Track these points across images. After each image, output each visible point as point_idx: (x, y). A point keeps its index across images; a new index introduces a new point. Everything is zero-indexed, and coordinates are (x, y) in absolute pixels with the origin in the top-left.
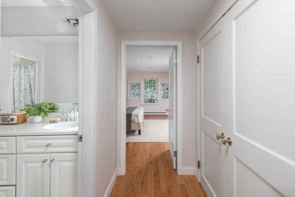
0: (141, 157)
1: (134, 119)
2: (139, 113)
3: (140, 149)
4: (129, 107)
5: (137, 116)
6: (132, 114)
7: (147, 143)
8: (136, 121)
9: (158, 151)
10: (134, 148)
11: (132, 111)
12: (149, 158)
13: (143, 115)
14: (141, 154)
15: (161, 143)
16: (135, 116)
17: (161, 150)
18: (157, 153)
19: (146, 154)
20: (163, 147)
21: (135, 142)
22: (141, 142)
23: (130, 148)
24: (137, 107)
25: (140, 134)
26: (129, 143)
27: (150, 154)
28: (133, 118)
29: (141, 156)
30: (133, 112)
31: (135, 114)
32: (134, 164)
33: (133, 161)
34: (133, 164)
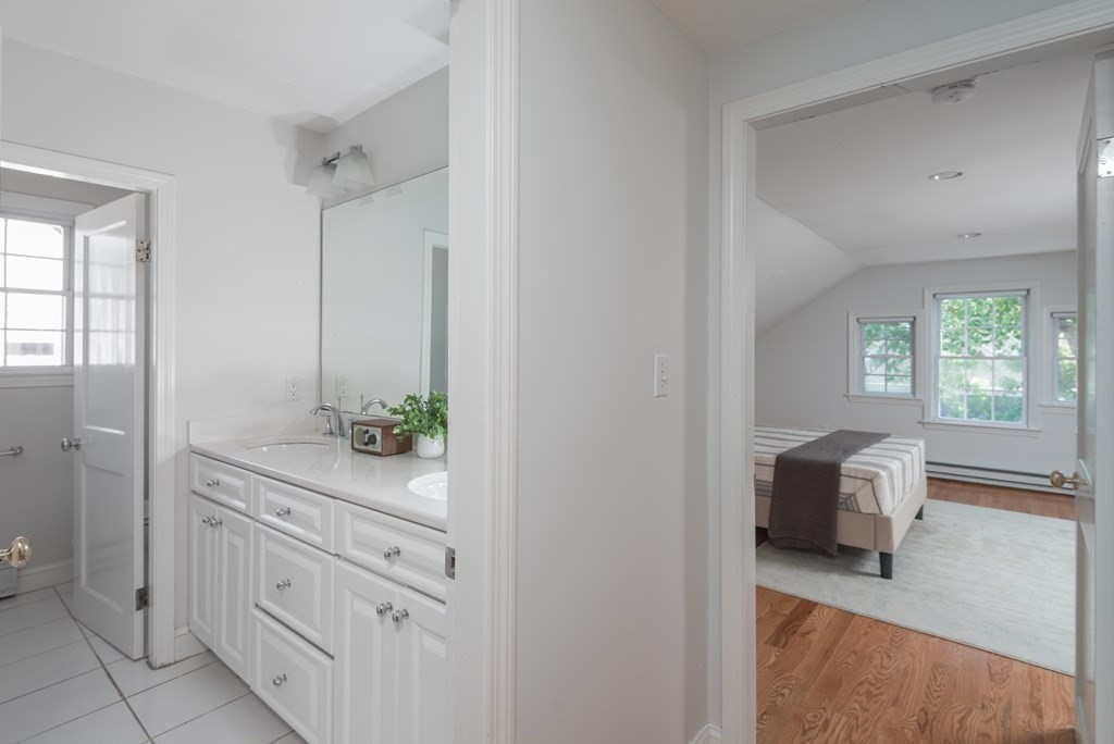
0: (866, 710)
1: (850, 491)
2: (884, 468)
3: (871, 659)
4: (840, 431)
5: (870, 480)
6: (843, 465)
7: (921, 638)
8: (867, 506)
9: (990, 714)
10: (836, 640)
11: (850, 450)
12: (910, 735)
13: (925, 475)
14: (868, 693)
15: (1017, 667)
16: (860, 482)
17: (1008, 708)
18: (976, 722)
19: (895, 702)
20: (1031, 695)
21: (848, 607)
22: (883, 616)
23: (814, 637)
24: (887, 435)
25: (886, 572)
26: (815, 604)
27: (924, 711)
28: (846, 487)
29: (864, 704)
30: (854, 458)
31: (856, 470)
32: (809, 735)
33: (809, 716)
34: (804, 733)
